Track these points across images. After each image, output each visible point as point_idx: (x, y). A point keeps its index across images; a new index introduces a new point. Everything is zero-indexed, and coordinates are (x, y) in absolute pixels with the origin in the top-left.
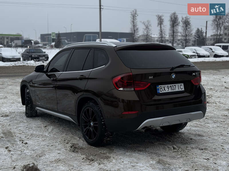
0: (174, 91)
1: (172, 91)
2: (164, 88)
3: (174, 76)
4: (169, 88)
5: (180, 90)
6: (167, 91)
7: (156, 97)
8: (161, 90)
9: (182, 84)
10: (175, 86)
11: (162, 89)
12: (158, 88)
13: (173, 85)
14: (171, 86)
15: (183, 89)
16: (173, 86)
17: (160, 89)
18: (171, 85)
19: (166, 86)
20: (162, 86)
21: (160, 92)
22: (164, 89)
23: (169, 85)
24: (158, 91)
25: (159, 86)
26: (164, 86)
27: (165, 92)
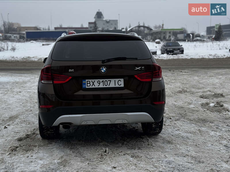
0: (108, 86)
1: (105, 86)
2: (93, 83)
3: (104, 69)
4: (100, 83)
5: (117, 86)
6: (96, 85)
7: (81, 93)
8: (89, 85)
9: (122, 80)
10: (111, 81)
11: (89, 83)
12: (84, 82)
13: (107, 80)
14: (103, 81)
15: (122, 85)
16: (106, 82)
17: (87, 83)
18: (104, 80)
19: (96, 80)
20: (90, 80)
21: (87, 87)
22: (93, 84)
23: (101, 80)
24: (84, 86)
25: (87, 80)
26: (93, 80)
27: (93, 87)
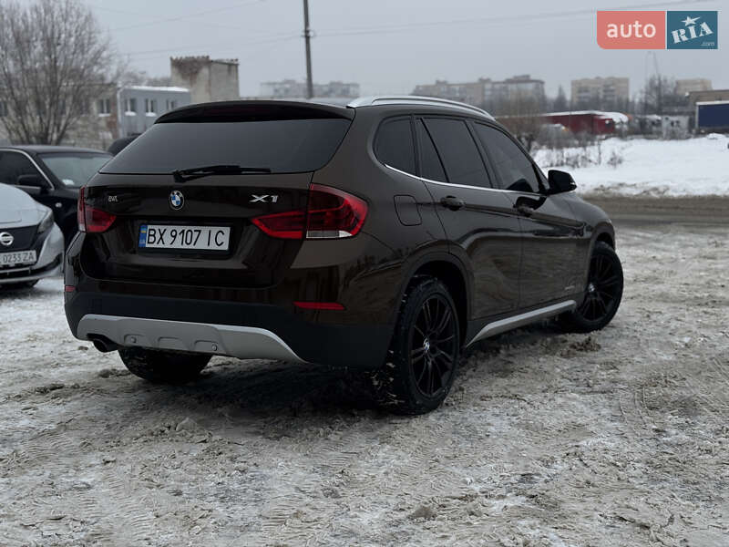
0: (191, 246)
1: (185, 246)
2: (161, 235)
4: (175, 237)
5: (213, 246)
6: (167, 243)
7: (139, 260)
8: (152, 239)
9: (227, 230)
10: (200, 231)
11: (154, 236)
12: (143, 231)
13: (193, 228)
14: (183, 231)
15: (225, 247)
16: (190, 233)
17: (150, 235)
18: (187, 228)
19: (170, 228)
20: (156, 227)
21: (147, 246)
22: (161, 238)
23: (179, 229)
24: (142, 242)
25: (150, 227)
26: (162, 228)
27: (161, 245)
